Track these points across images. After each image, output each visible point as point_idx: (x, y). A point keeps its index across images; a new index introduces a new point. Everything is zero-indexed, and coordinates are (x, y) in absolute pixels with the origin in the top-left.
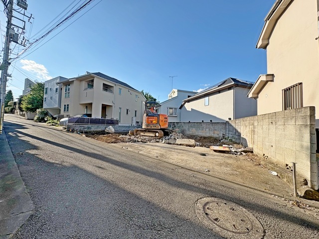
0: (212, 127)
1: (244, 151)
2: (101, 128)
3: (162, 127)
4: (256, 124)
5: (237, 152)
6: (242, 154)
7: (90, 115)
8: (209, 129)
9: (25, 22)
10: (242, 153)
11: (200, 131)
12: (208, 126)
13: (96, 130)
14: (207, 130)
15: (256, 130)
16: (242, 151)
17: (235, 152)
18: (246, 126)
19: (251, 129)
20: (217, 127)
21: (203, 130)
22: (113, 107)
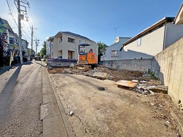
0: (139, 63)
1: (154, 90)
2: (67, 64)
3: (89, 63)
4: (175, 54)
5: (144, 90)
6: (149, 93)
7: (61, 57)
8: (137, 65)
9: (26, 7)
10: (151, 91)
11: (130, 66)
12: (136, 62)
13: (64, 65)
14: (135, 65)
15: (174, 62)
16: (150, 89)
17: (141, 89)
18: (165, 60)
19: (168, 63)
20: (143, 63)
21: (132, 65)
22: (75, 52)
